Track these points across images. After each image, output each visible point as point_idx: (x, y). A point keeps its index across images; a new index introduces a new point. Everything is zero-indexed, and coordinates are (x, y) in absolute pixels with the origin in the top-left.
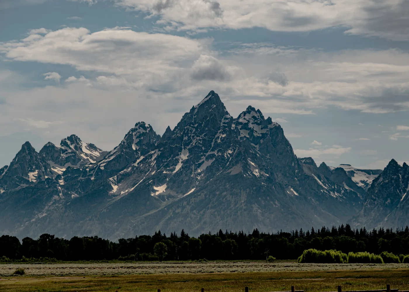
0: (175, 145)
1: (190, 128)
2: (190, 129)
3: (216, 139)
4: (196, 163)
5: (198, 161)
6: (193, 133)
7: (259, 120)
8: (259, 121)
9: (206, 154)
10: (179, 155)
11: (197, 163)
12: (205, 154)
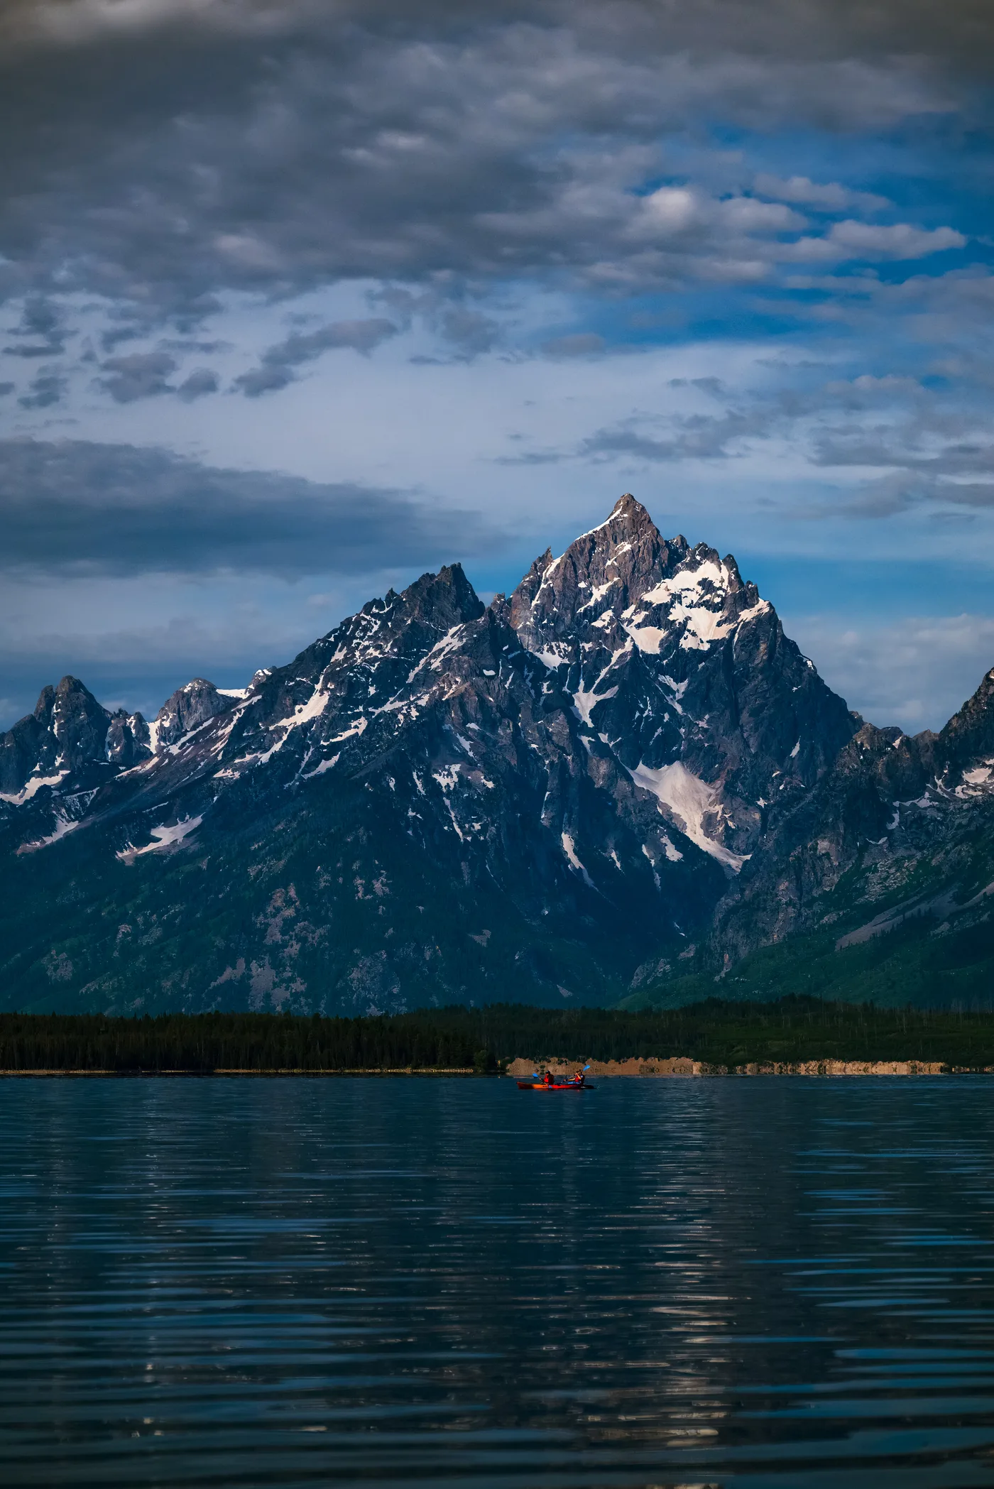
0: (298, 679)
1: (365, 619)
2: (364, 623)
3: (430, 658)
4: (322, 743)
5: (335, 736)
6: (370, 638)
7: (720, 592)
8: (719, 596)
9: (374, 710)
10: (294, 714)
11: (325, 744)
12: (370, 709)
